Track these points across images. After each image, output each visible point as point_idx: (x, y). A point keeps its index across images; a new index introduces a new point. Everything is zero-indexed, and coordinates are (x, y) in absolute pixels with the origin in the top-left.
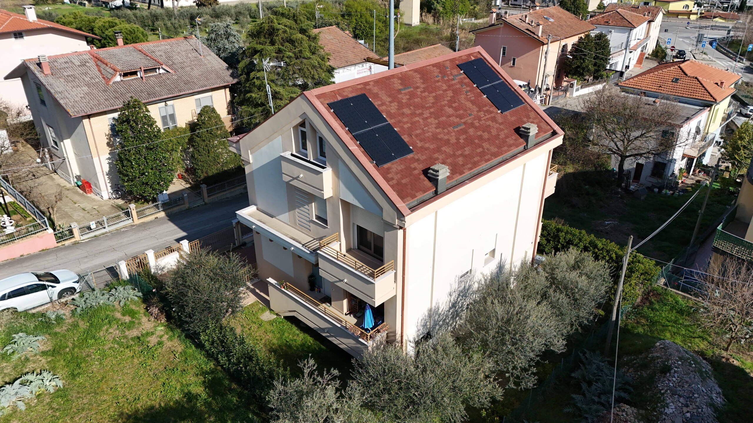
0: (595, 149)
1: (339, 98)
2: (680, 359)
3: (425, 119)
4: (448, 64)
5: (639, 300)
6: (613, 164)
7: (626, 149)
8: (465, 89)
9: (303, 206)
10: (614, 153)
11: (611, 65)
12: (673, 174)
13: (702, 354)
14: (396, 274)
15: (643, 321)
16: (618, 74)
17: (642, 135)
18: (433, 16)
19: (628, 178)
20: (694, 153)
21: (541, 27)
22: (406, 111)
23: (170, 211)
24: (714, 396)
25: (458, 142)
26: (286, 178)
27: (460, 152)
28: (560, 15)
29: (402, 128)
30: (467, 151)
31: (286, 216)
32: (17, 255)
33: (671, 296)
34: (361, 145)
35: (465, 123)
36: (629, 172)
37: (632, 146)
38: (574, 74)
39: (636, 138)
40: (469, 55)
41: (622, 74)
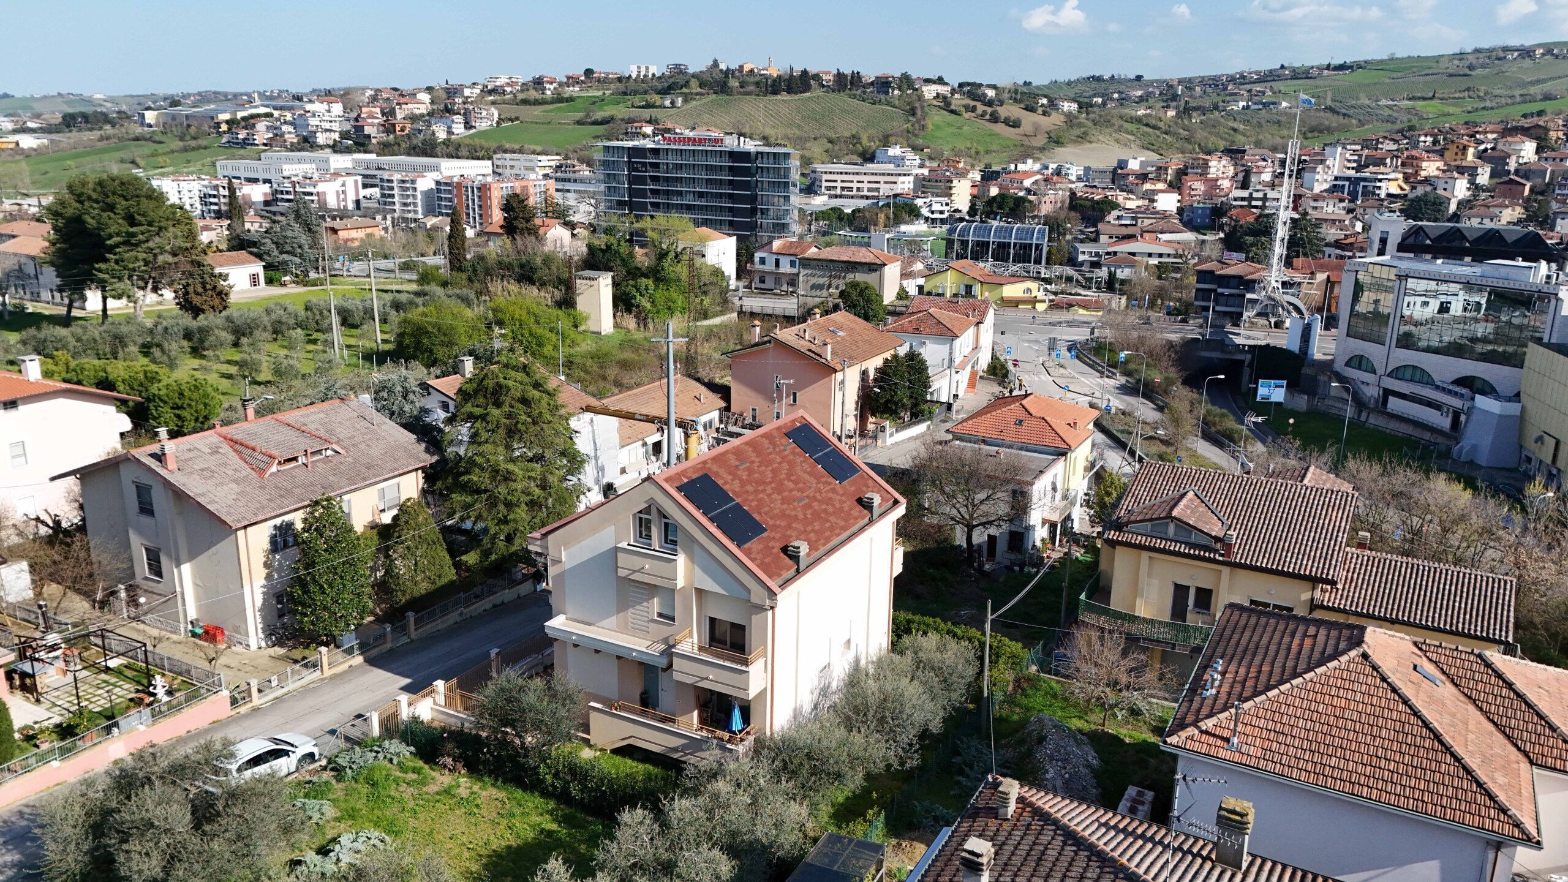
0: (935, 520)
1: (686, 480)
2: (1054, 727)
3: (769, 495)
4: (775, 433)
5: (1010, 688)
6: (960, 539)
7: (971, 516)
8: (799, 459)
9: (639, 603)
10: (959, 523)
11: (932, 394)
12: (1034, 546)
13: (1080, 731)
14: (766, 662)
15: (1018, 710)
16: (944, 406)
17: (988, 497)
18: (635, 317)
19: (981, 555)
20: (1056, 517)
21: (829, 347)
22: (749, 488)
23: (368, 654)
24: (1090, 758)
25: (806, 518)
26: (622, 573)
27: (809, 528)
28: (852, 325)
29: (750, 506)
30: (817, 526)
31: (612, 621)
32: (182, 732)
33: (1045, 682)
34: (718, 527)
35: (807, 497)
36: (980, 546)
37: (979, 512)
38: (883, 413)
39: (982, 502)
40: (793, 421)
41: (949, 406)
